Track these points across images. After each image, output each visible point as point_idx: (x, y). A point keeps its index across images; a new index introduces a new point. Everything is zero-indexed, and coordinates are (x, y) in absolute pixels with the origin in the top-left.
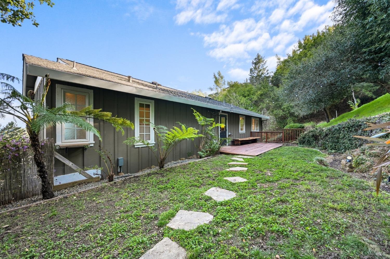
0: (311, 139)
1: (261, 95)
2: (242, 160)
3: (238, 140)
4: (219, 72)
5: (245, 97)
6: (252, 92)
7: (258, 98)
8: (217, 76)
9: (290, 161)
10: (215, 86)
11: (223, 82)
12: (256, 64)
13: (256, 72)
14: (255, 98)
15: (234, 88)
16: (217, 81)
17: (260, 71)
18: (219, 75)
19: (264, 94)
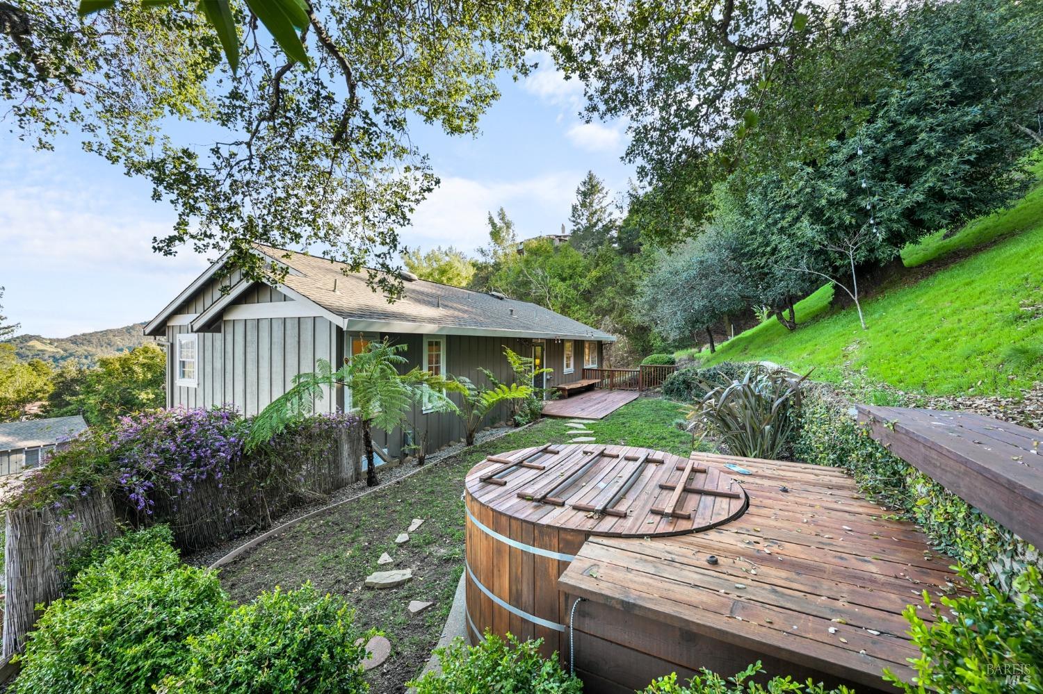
0: (682, 387)
1: (599, 279)
2: (582, 426)
3: (563, 390)
4: (502, 210)
5: (564, 280)
6: (579, 270)
7: (592, 285)
8: (497, 220)
9: (647, 426)
10: (492, 244)
11: (511, 236)
12: (585, 194)
13: (586, 213)
14: (585, 284)
15: (541, 259)
16: (495, 234)
17: (595, 213)
18: (502, 219)
19: (605, 277)
